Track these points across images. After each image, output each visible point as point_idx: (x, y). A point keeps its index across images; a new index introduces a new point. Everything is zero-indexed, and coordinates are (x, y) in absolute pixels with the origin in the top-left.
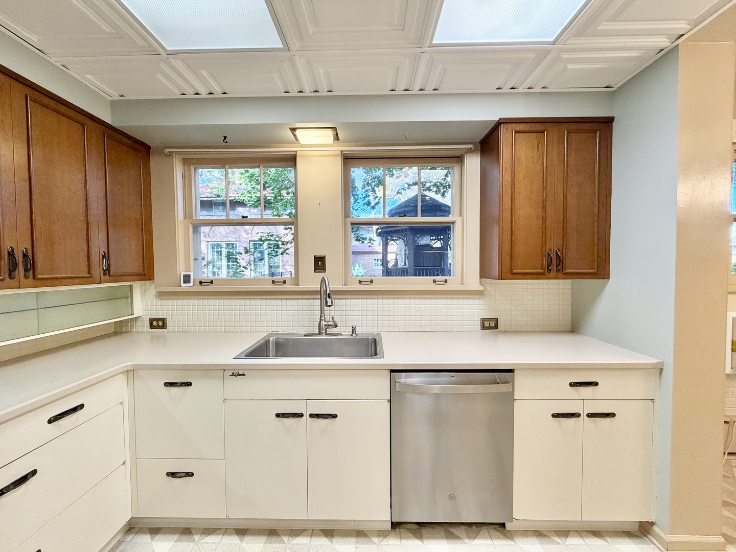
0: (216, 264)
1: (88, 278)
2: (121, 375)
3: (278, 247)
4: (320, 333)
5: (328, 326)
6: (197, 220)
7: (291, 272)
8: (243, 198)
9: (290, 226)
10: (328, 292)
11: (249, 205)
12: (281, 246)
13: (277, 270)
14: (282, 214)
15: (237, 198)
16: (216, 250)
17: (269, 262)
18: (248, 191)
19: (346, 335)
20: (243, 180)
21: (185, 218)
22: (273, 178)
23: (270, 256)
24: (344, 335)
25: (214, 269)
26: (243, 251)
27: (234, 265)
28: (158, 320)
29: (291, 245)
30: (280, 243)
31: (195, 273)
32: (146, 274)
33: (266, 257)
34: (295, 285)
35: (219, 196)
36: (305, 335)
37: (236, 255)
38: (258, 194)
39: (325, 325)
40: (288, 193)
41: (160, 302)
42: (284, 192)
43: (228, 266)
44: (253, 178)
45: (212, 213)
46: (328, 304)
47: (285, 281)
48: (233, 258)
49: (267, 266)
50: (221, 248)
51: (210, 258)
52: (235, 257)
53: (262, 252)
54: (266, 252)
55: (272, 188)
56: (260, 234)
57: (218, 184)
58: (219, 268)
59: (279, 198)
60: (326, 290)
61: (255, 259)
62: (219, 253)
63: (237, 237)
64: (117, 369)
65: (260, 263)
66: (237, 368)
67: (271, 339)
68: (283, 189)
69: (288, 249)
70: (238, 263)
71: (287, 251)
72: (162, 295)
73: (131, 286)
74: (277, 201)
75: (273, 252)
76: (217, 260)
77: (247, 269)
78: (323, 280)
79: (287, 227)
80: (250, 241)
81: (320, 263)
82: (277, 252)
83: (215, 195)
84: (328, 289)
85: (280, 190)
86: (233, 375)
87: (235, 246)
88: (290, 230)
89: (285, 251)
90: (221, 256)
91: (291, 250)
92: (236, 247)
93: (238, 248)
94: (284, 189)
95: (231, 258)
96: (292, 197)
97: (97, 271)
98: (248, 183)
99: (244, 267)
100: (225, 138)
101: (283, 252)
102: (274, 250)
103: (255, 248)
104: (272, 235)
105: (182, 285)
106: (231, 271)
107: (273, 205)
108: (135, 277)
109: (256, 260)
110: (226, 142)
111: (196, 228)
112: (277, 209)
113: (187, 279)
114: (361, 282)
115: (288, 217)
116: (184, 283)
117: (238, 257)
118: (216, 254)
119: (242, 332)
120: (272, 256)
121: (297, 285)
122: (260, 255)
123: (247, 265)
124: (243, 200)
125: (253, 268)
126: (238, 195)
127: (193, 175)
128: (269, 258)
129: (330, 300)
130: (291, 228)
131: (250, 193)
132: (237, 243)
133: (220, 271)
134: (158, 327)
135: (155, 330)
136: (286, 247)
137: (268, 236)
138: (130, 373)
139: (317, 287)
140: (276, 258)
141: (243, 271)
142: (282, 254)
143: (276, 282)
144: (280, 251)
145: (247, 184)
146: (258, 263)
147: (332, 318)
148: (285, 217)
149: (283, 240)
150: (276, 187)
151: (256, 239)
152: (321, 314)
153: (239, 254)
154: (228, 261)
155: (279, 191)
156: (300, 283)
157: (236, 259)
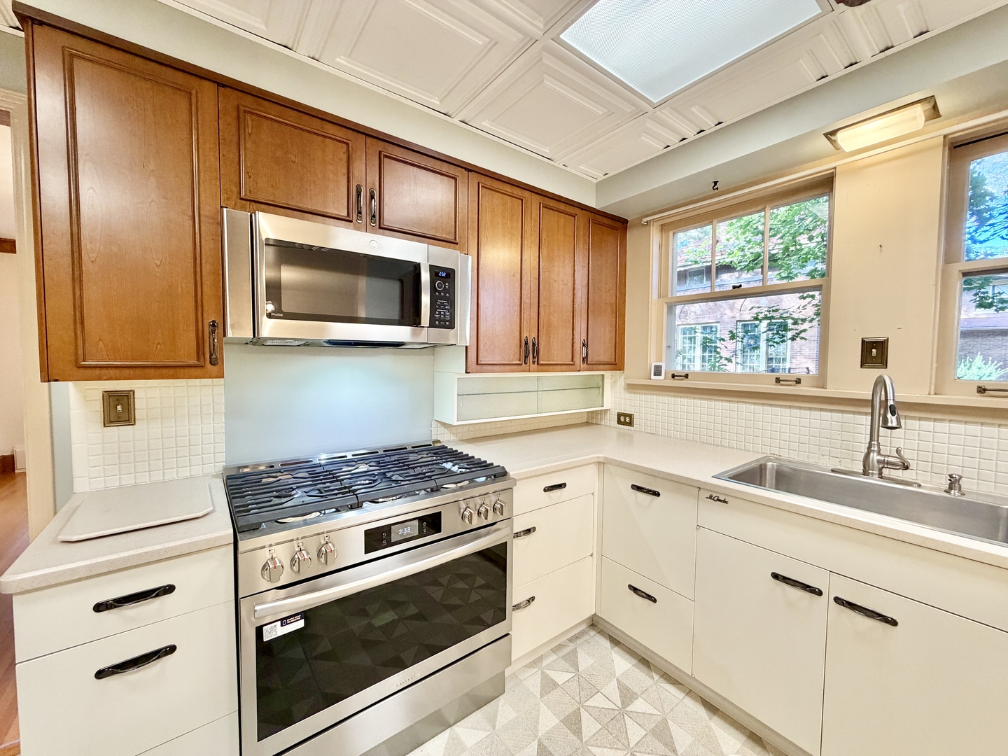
0: (687, 354)
1: (570, 366)
2: (593, 466)
3: (786, 328)
4: (865, 473)
5: (885, 464)
6: (672, 297)
7: (808, 368)
8: (731, 259)
9: (811, 293)
10: (891, 403)
11: (739, 268)
12: (790, 326)
13: (781, 365)
14: (796, 275)
15: (722, 261)
16: (688, 336)
17: (767, 353)
18: (740, 248)
19: (931, 489)
20: (732, 233)
21: (660, 296)
22: (783, 219)
23: (771, 343)
24: (925, 488)
25: (685, 361)
26: (726, 336)
27: (711, 356)
28: (625, 415)
29: (811, 324)
30: (790, 321)
31: (667, 364)
32: (617, 364)
33: (763, 344)
34: (817, 387)
35: (696, 262)
36: (833, 471)
37: (716, 343)
38: (758, 250)
39: (879, 462)
40: (811, 239)
41: (628, 395)
42: (803, 239)
43: (703, 357)
44: (748, 228)
45: (685, 287)
46: (890, 425)
47: (800, 379)
48: (711, 346)
49: (763, 359)
50: (695, 332)
51: (679, 347)
52: (713, 345)
53: (757, 338)
54: (764, 337)
55: (781, 235)
56: (755, 310)
57: (697, 246)
58: (690, 361)
59: (793, 248)
60: (887, 400)
61: (744, 348)
62: (692, 339)
63: (718, 316)
64: (591, 458)
65: (753, 354)
66: (716, 490)
67: (769, 464)
68: (800, 234)
69: (804, 331)
70: (718, 353)
71: (803, 335)
72: (631, 387)
73: (603, 375)
74: (788, 255)
75: (776, 336)
76: (689, 350)
77: (732, 362)
78: (880, 382)
79: (805, 295)
80: (737, 321)
81: (874, 352)
82: (783, 336)
83: (691, 262)
84: (890, 396)
85: (794, 236)
86: (710, 497)
87: (714, 329)
88: (811, 299)
89: (798, 334)
90: (694, 344)
91: (812, 331)
92: (716, 331)
93: (719, 333)
94: (803, 233)
95: (708, 347)
96: (818, 242)
97: (578, 360)
98: (739, 237)
99: (726, 359)
100: (716, 183)
101: (794, 336)
102: (778, 333)
103: (747, 332)
104: (777, 310)
105: (653, 377)
106: (707, 364)
107: (780, 262)
108: (606, 366)
109: (746, 350)
110: (717, 189)
111: (671, 308)
112: (789, 267)
113: (658, 371)
114: (985, 390)
115: (809, 278)
116: (655, 375)
117: (718, 344)
118: (688, 341)
119: (724, 446)
120: (774, 342)
121: (823, 388)
122: (752, 342)
123: (733, 356)
124: (731, 262)
125: (740, 360)
126: (723, 257)
127: (671, 243)
128: (768, 346)
129: (894, 418)
130: (813, 297)
131: (743, 250)
132: (718, 325)
133: (692, 364)
134: (625, 423)
135: (622, 426)
136: (801, 327)
137: (770, 311)
138: (601, 464)
139: (867, 394)
140: (783, 346)
141: (725, 365)
142: (793, 339)
143: (782, 381)
144: (790, 335)
145: (737, 239)
146: (749, 354)
147: (898, 451)
148: (801, 279)
149: (795, 316)
150: (788, 232)
151: (748, 317)
152: (871, 440)
153: (720, 340)
154: (704, 350)
155: (793, 238)
156: (828, 385)
157: (716, 347)
